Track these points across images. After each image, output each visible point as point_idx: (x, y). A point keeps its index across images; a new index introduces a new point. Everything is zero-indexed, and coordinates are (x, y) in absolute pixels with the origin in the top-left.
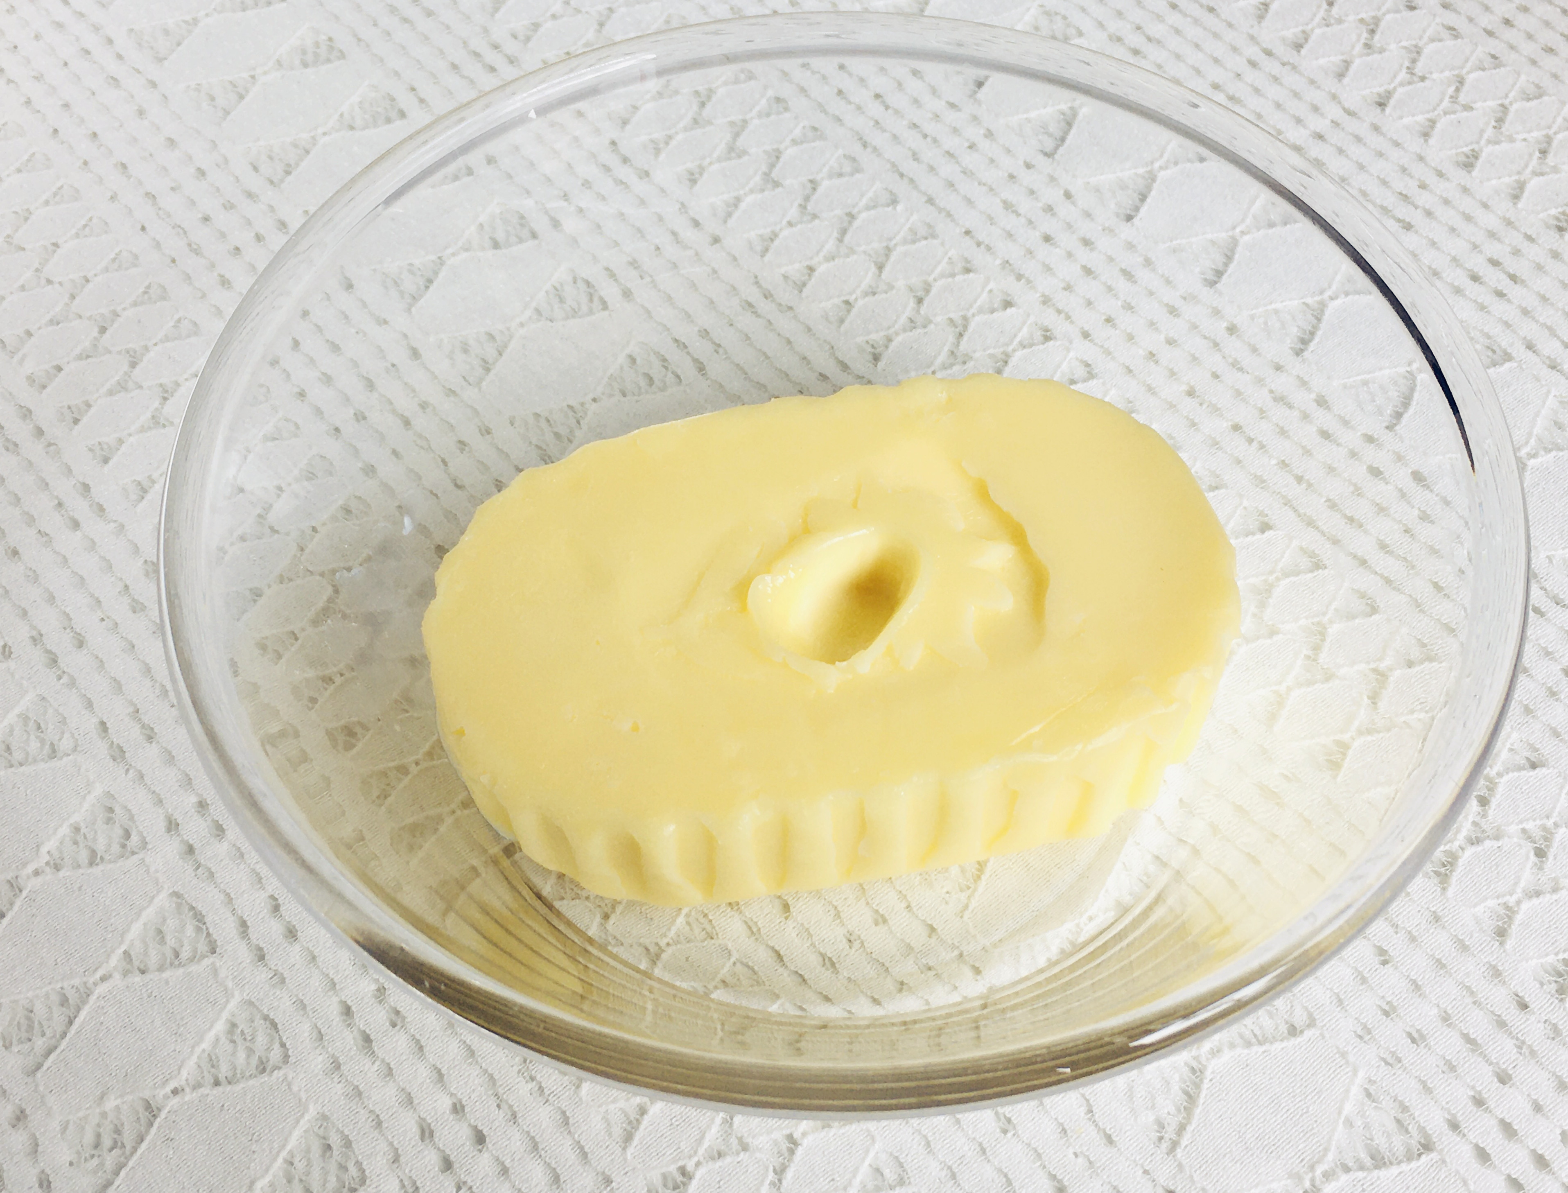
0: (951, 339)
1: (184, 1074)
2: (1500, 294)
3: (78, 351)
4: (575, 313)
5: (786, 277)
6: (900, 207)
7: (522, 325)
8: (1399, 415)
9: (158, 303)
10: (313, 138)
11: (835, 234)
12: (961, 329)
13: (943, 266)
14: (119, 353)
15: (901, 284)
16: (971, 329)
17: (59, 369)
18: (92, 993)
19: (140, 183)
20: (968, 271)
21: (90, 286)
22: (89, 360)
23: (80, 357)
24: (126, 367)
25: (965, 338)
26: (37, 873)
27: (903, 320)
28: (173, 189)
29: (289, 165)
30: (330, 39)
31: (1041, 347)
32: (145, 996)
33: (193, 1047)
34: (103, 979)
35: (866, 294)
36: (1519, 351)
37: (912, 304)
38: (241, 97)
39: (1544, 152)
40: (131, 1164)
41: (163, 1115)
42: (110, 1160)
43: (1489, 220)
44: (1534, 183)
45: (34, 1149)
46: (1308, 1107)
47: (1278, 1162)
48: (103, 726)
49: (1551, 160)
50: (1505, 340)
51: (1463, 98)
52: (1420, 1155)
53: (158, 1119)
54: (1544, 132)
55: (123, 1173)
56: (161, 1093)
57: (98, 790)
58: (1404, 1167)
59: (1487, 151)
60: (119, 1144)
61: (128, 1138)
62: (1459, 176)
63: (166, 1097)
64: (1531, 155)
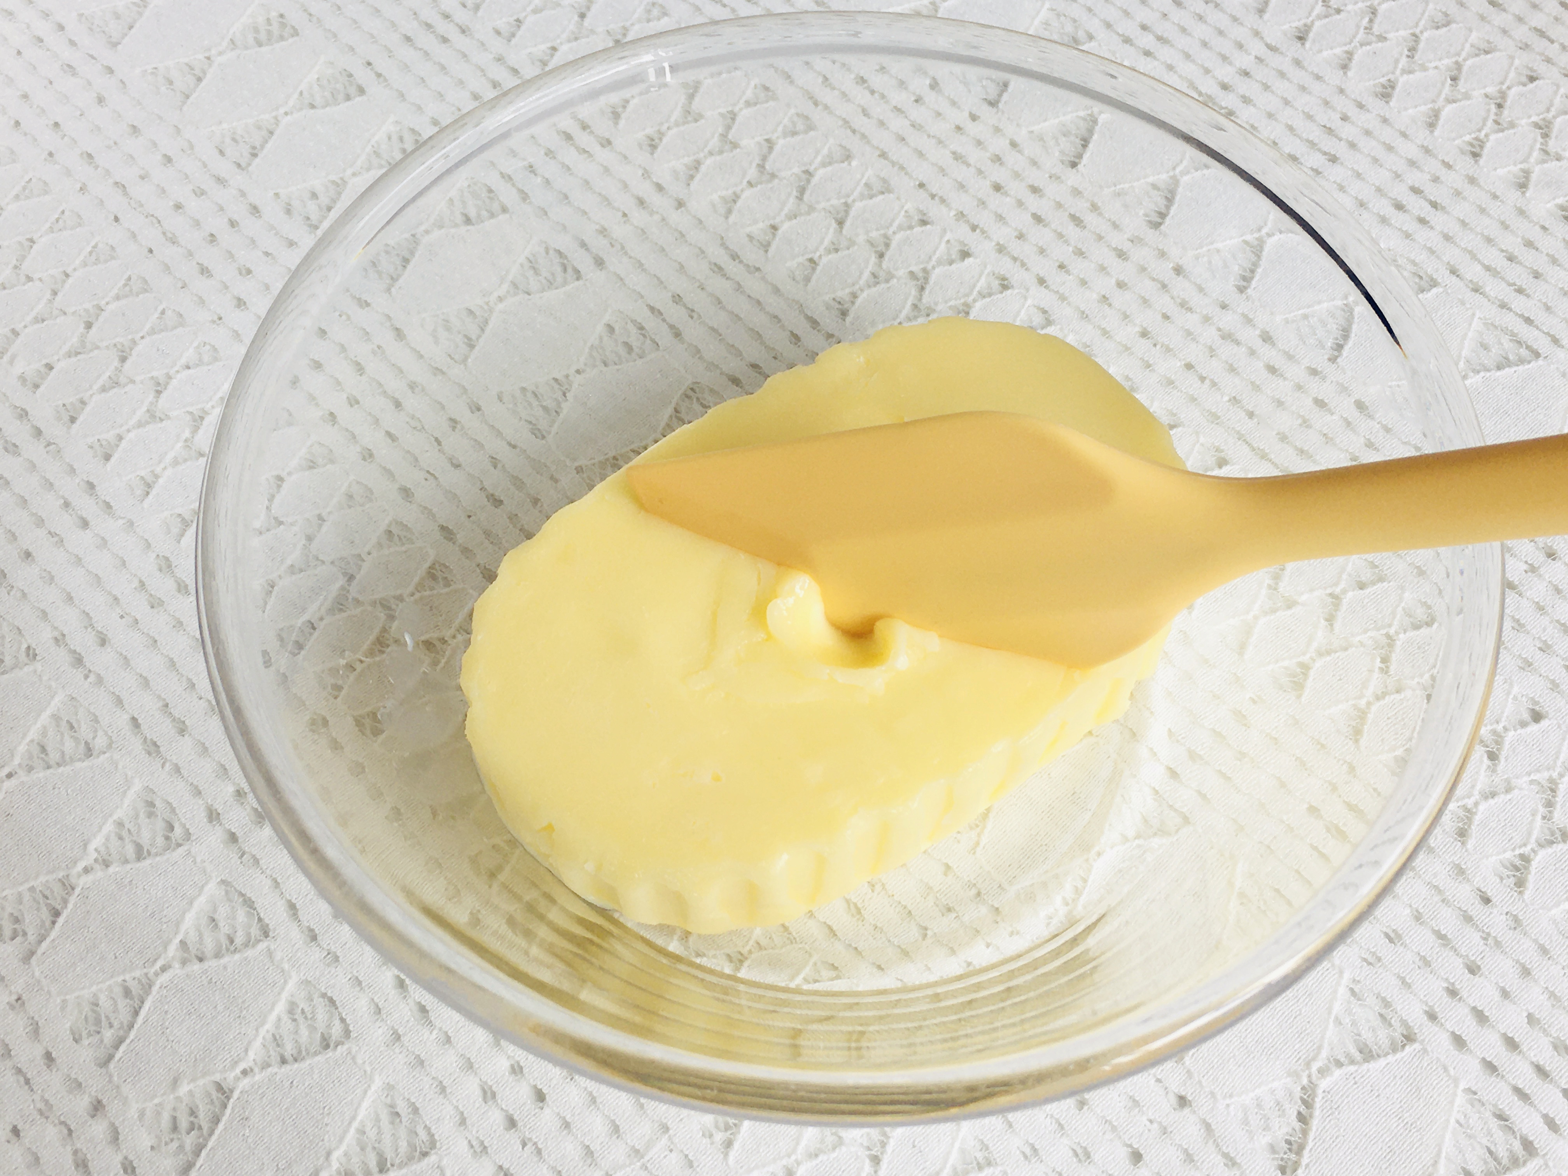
0: (914, 292)
1: (251, 1055)
2: (1422, 221)
3: (65, 349)
4: (550, 284)
5: (751, 237)
6: (854, 163)
7: (500, 299)
8: (1339, 347)
9: (141, 296)
10: (276, 118)
11: (795, 193)
12: (921, 280)
13: (900, 219)
14: (107, 347)
15: (861, 239)
16: (932, 281)
17: (50, 367)
18: (154, 983)
19: (108, 172)
20: (924, 223)
21: (70, 281)
22: (79, 357)
23: (69, 355)
24: (116, 363)
25: (927, 291)
26: (87, 870)
27: (866, 275)
28: (142, 178)
29: (254, 148)
30: (282, 16)
31: (1000, 296)
32: (205, 982)
33: (257, 1030)
34: (164, 969)
35: (828, 251)
36: (1442, 276)
37: (873, 259)
38: (199, 80)
39: (1454, 79)
40: (210, 1144)
41: (236, 1095)
42: (189, 1141)
43: (1410, 150)
44: (1448, 110)
45: (115, 1137)
46: (1300, 1010)
47: (1277, 1063)
48: (135, 723)
49: (1462, 86)
50: (1431, 267)
51: (1376, 29)
52: (1404, 1046)
53: (232, 1101)
54: (1454, 60)
55: (204, 1153)
56: (231, 1076)
57: (137, 786)
58: (1390, 1058)
59: (1403, 79)
60: (197, 1126)
61: (203, 1120)
62: (1376, 106)
63: (237, 1079)
64: (1443, 84)
